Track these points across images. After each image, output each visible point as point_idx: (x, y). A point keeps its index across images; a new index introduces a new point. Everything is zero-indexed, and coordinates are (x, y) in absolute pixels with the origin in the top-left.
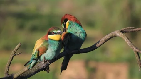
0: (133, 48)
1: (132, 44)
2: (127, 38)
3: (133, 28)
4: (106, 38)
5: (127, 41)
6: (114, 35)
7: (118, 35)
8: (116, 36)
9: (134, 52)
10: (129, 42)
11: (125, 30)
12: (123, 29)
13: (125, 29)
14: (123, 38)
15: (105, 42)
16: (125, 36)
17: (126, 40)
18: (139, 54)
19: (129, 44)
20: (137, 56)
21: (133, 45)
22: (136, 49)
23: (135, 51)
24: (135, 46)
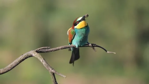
0: (49, 69)
1: (47, 65)
2: (43, 59)
3: (49, 47)
4: (21, 59)
5: (43, 62)
6: (29, 55)
7: (33, 55)
8: (31, 56)
9: (50, 73)
10: (45, 63)
11: (41, 50)
12: (38, 49)
13: (40, 48)
14: (39, 58)
15: (19, 63)
16: (41, 56)
17: (41, 61)
18: (55, 75)
19: (45, 65)
20: (53, 77)
21: (49, 65)
22: (52, 69)
23: (52, 73)
24: (51, 67)
